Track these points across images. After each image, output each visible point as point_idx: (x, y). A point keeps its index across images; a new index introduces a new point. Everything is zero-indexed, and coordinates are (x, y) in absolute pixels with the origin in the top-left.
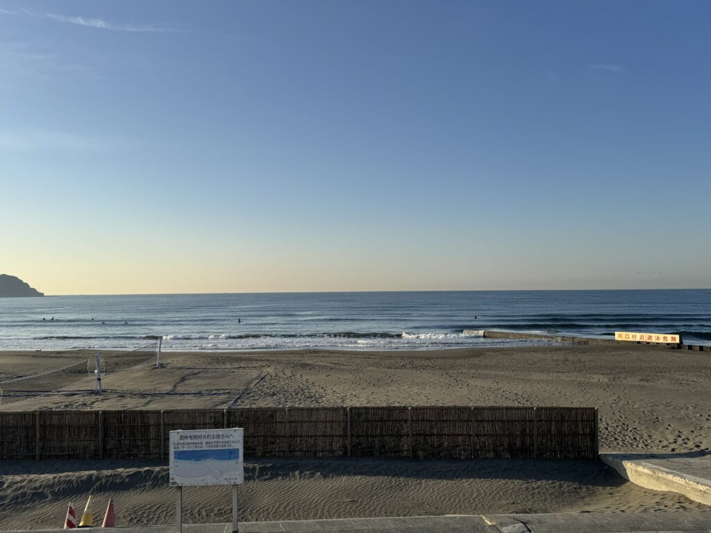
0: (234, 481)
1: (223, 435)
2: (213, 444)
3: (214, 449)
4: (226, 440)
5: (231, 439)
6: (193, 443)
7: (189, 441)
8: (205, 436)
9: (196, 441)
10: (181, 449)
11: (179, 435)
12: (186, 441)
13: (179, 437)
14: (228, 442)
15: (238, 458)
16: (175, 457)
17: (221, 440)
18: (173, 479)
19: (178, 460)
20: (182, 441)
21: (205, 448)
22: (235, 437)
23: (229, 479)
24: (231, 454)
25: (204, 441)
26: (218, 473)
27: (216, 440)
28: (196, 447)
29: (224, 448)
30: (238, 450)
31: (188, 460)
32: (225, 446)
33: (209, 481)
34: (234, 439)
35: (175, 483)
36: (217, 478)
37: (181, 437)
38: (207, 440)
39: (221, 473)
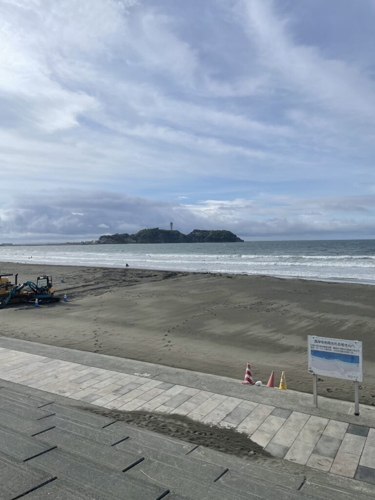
0: (356, 378)
1: (346, 344)
2: (339, 350)
3: (340, 353)
4: (349, 348)
5: (352, 348)
6: (325, 347)
7: (321, 344)
8: (333, 343)
9: (326, 345)
10: (315, 349)
11: (314, 339)
12: (319, 344)
13: (314, 341)
14: (350, 350)
15: (359, 363)
16: (312, 354)
17: (344, 347)
18: (310, 368)
19: (314, 355)
20: (317, 344)
21: (333, 351)
22: (356, 347)
23: (352, 377)
24: (353, 359)
25: (332, 346)
26: (343, 370)
27: (341, 347)
28: (327, 349)
29: (347, 354)
30: (358, 357)
31: (318, 356)
32: (348, 352)
33: (337, 375)
34: (355, 349)
35: (312, 371)
36: (342, 374)
37: (316, 341)
38: (334, 346)
39: (346, 371)
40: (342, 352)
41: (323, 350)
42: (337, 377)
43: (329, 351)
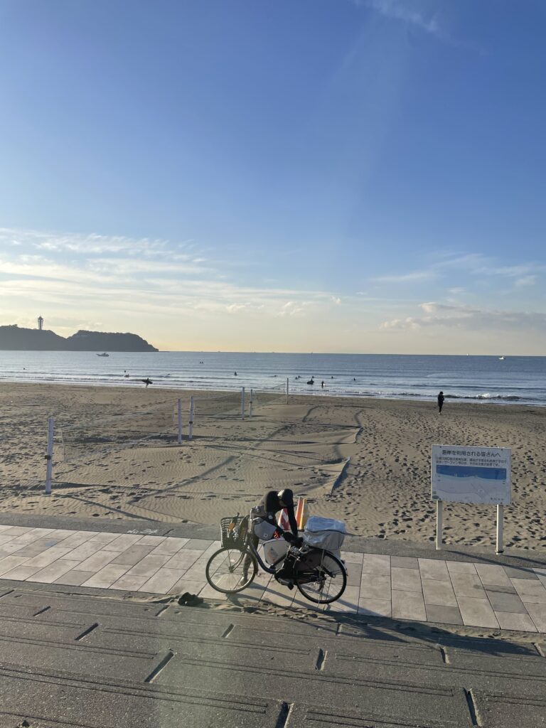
0: (500, 502)
1: (489, 454)
2: (478, 462)
3: (479, 466)
4: (493, 458)
5: (497, 458)
6: (457, 459)
7: (451, 456)
8: (469, 453)
9: (459, 457)
10: (444, 464)
11: (442, 449)
12: (448, 456)
13: (441, 451)
14: (494, 461)
15: (505, 478)
16: (437, 472)
17: (486, 458)
18: (435, 493)
19: (441, 475)
20: (445, 456)
21: (468, 464)
22: (503, 456)
23: (495, 499)
24: (499, 474)
25: (468, 457)
26: (483, 491)
27: (483, 458)
28: (460, 463)
29: (489, 467)
30: (505, 470)
32: (491, 464)
33: (474, 499)
34: (501, 458)
35: (437, 497)
36: (481, 496)
37: (444, 452)
38: (471, 457)
39: (487, 492)
40: (482, 464)
41: (456, 464)
43: (463, 465)
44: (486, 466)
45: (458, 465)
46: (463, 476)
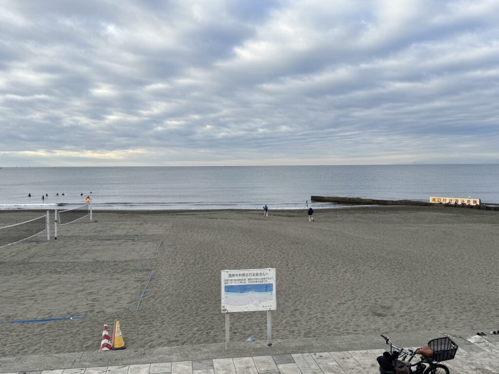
0: (270, 307)
1: (261, 273)
2: (254, 280)
3: (254, 284)
4: (263, 277)
5: (267, 276)
6: (239, 280)
7: (235, 278)
8: (247, 274)
9: (240, 278)
10: (229, 284)
11: (230, 276)
12: (233, 278)
14: (264, 279)
15: (272, 290)
16: (225, 291)
17: (259, 277)
18: (224, 307)
19: (228, 293)
20: (231, 278)
21: (247, 283)
22: (270, 275)
23: (266, 306)
24: (267, 288)
25: (247, 278)
26: (258, 302)
27: (255, 277)
28: (241, 282)
29: (261, 283)
30: (272, 284)
31: (232, 292)
33: (251, 308)
34: (269, 277)
35: (225, 310)
36: (257, 305)
38: (249, 277)
39: (260, 302)
40: (257, 282)
42: (252, 310)
43: (244, 284)
44: (260, 283)
45: (240, 284)
46: (244, 292)
